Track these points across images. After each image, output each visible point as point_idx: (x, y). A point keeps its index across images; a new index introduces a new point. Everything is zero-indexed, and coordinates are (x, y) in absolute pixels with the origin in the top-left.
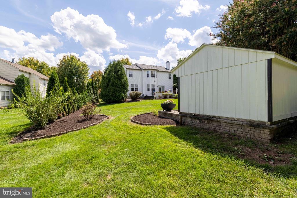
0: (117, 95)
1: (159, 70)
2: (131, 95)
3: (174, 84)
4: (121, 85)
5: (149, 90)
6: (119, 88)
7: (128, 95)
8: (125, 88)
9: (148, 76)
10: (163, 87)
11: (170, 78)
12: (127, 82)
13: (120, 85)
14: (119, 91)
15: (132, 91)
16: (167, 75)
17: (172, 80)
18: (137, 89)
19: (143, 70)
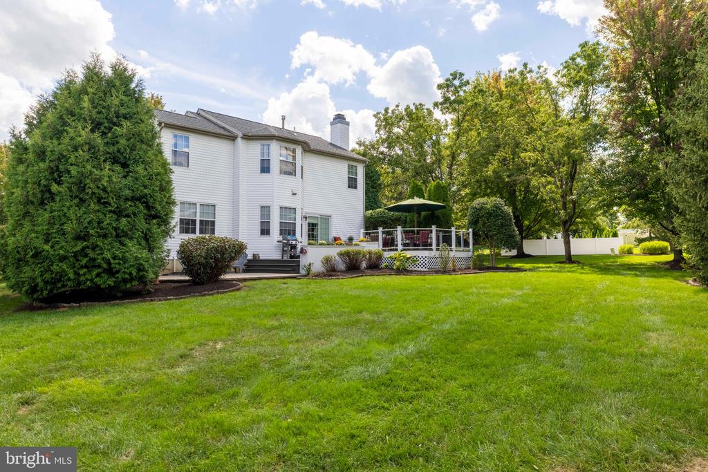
0: (108, 255)
1: (312, 147)
2: (185, 254)
3: (367, 209)
4: (133, 199)
5: (265, 231)
6: (119, 213)
7: (174, 255)
8: (155, 217)
9: (265, 168)
10: (326, 219)
11: (352, 184)
12: (170, 182)
13: (127, 199)
14: (116, 229)
15: (186, 237)
16: (342, 168)
17: (360, 193)
18: (208, 226)
19: (239, 140)
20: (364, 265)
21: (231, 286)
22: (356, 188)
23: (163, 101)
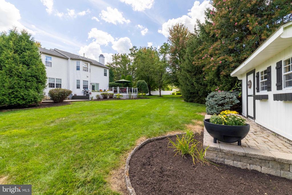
0: (23, 94)
1: (93, 63)
2: (51, 94)
3: (110, 82)
4: (31, 76)
5: (78, 87)
6: (26, 81)
7: (47, 94)
8: (40, 82)
9: (78, 69)
10: (98, 84)
11: (105, 75)
12: (45, 71)
13: (29, 76)
14: (25, 86)
15: (51, 88)
16: (102, 70)
17: (107, 78)
18: (59, 85)
19: (69, 60)
20: (108, 97)
21: (67, 103)
22: (106, 76)
23: (41, 44)
